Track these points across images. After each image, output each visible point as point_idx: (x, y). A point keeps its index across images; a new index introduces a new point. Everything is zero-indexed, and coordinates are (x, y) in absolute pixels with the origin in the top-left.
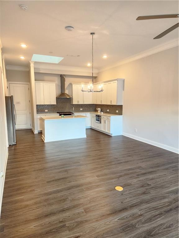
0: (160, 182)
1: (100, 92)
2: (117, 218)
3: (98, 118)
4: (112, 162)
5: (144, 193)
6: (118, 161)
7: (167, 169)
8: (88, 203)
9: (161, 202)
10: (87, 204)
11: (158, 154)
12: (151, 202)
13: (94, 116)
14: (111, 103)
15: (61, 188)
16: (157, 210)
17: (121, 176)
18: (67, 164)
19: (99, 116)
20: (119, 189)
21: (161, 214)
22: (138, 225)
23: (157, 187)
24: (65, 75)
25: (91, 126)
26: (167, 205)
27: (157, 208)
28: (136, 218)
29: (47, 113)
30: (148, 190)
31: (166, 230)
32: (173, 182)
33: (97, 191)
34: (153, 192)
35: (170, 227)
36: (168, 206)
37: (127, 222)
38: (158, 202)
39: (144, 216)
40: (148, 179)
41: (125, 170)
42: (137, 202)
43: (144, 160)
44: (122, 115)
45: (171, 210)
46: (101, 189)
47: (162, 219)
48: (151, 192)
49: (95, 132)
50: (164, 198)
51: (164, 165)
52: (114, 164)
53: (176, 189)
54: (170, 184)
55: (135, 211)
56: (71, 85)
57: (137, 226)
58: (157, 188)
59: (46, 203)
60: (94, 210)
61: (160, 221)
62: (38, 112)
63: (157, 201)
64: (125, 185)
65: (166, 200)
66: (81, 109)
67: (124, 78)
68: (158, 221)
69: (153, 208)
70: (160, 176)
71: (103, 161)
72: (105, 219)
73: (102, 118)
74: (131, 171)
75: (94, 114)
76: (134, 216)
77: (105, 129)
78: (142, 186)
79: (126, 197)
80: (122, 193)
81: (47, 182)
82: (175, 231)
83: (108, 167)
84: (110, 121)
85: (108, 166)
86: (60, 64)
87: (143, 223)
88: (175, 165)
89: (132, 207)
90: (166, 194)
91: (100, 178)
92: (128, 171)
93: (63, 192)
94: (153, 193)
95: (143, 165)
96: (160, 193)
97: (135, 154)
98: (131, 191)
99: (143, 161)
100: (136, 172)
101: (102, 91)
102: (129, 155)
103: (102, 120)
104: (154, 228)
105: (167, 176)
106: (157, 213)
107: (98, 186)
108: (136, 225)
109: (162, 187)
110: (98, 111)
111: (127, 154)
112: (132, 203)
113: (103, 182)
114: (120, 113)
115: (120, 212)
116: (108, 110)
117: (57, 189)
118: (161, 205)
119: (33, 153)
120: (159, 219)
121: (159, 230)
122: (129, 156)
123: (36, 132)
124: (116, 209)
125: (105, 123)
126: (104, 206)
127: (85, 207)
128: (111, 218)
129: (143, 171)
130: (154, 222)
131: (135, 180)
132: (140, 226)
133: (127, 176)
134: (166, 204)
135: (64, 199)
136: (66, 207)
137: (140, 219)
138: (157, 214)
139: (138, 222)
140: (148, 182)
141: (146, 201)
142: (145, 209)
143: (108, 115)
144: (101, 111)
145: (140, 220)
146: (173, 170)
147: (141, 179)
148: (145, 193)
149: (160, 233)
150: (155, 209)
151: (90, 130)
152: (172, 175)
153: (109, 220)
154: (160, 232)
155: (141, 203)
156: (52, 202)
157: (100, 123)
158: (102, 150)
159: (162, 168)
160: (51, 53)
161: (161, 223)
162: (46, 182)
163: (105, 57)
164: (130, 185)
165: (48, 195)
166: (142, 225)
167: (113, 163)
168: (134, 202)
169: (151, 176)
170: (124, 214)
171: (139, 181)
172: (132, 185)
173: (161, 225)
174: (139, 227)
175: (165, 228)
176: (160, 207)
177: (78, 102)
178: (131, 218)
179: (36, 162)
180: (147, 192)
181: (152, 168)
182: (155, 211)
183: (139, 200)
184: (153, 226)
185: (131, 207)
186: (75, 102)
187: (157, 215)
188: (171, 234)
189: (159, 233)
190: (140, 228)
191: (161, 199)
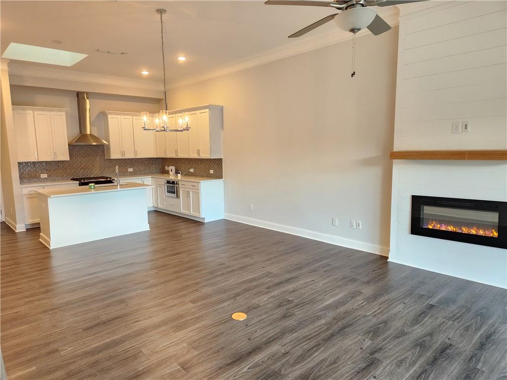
0: (308, 294)
1: (182, 131)
2: (245, 367)
3: (172, 188)
4: (216, 271)
5: (284, 317)
6: (228, 267)
7: (315, 271)
8: (185, 352)
9: (314, 327)
10: (183, 355)
11: (295, 247)
12: (299, 329)
13: (163, 183)
14: (199, 155)
15: (120, 336)
16: (311, 340)
17: (238, 295)
18: (121, 289)
19: (173, 183)
20: (240, 317)
21: (318, 346)
22: (285, 370)
23: (304, 303)
24: (87, 93)
25: (155, 205)
26: (326, 330)
27: (309, 337)
28: (279, 359)
29: (45, 180)
30: (290, 311)
31: (330, 367)
32: (328, 291)
33: (198, 328)
34: (299, 312)
35: (335, 362)
36: (328, 329)
37: (264, 369)
38: (311, 327)
39: (291, 353)
40: (286, 293)
41: (243, 283)
42: (275, 333)
43: (274, 261)
44: (222, 178)
45: (332, 335)
46: (204, 323)
47: (321, 352)
48: (295, 313)
49: (166, 218)
50: (319, 318)
51: (308, 265)
52: (221, 275)
53: (334, 301)
54: (323, 295)
55: (275, 348)
56: (103, 115)
57: (282, 372)
58: (305, 305)
59: (94, 371)
60: (200, 363)
61: (318, 356)
62: (23, 178)
63: (307, 326)
64: (248, 308)
65: (323, 321)
66: (131, 170)
67: (223, 105)
68: (315, 358)
69: (304, 337)
70: (305, 283)
71: (197, 271)
72: (226, 372)
73: (180, 186)
74: (255, 283)
75: (163, 179)
76: (275, 358)
77: (189, 209)
78: (280, 306)
79: (254, 329)
80: (246, 323)
81: (84, 330)
82: (343, 367)
83: (210, 282)
84: (198, 193)
85: (209, 279)
86: (77, 68)
87: (292, 366)
88: (327, 262)
89: (269, 342)
90: (320, 312)
91: (199, 303)
92: (250, 283)
93: (127, 342)
94: (299, 314)
95: (274, 269)
96: (310, 312)
97: (256, 251)
98: (261, 318)
99: (273, 263)
100: (263, 284)
101: (187, 129)
102: (246, 254)
103: (181, 192)
104: (312, 368)
105: (317, 282)
106: (312, 344)
107: (198, 318)
108: (280, 371)
109: (313, 302)
110: (170, 172)
111: (242, 253)
112: (268, 337)
113: (205, 311)
114: (219, 175)
115: (249, 356)
116: (192, 170)
117: (112, 338)
118: (315, 332)
119: (28, 275)
120: (317, 354)
121: (319, 371)
122: (246, 256)
123: (20, 228)
124: (241, 353)
125: (189, 197)
126: (218, 351)
127: (181, 360)
128: (235, 369)
129: (277, 280)
130: (309, 360)
131: (265, 298)
132: (288, 370)
133: (250, 292)
134: (323, 328)
135: (134, 354)
136: (143, 367)
137: (285, 360)
138: (313, 346)
139: (283, 365)
140: (287, 297)
141: (290, 329)
142: (292, 341)
143: (193, 179)
144: (177, 172)
145: (287, 361)
146: (324, 271)
147: (275, 293)
148: (287, 315)
149: (323, 375)
150: (308, 338)
151: (153, 215)
152: (324, 279)
153: (231, 374)
154: (322, 372)
155: (283, 333)
156: (109, 366)
157: (178, 197)
158: (189, 251)
159: (306, 270)
160: (57, 44)
161: (320, 359)
162: (81, 330)
163: (182, 59)
164: (257, 307)
165: (94, 355)
166: (291, 369)
167: (219, 273)
168: (271, 334)
169: (290, 287)
170: (257, 357)
171: (272, 297)
172: (260, 306)
173: (322, 361)
174: (286, 373)
175: (328, 366)
176: (315, 334)
177: (123, 153)
178: (270, 362)
179: (42, 293)
180: (289, 314)
181: (289, 272)
182: (308, 341)
183: (278, 330)
184: (309, 366)
185: (266, 343)
186: (115, 155)
187: (312, 348)
188: (338, 373)
189: (321, 375)
190: (289, 373)
191: (314, 322)
